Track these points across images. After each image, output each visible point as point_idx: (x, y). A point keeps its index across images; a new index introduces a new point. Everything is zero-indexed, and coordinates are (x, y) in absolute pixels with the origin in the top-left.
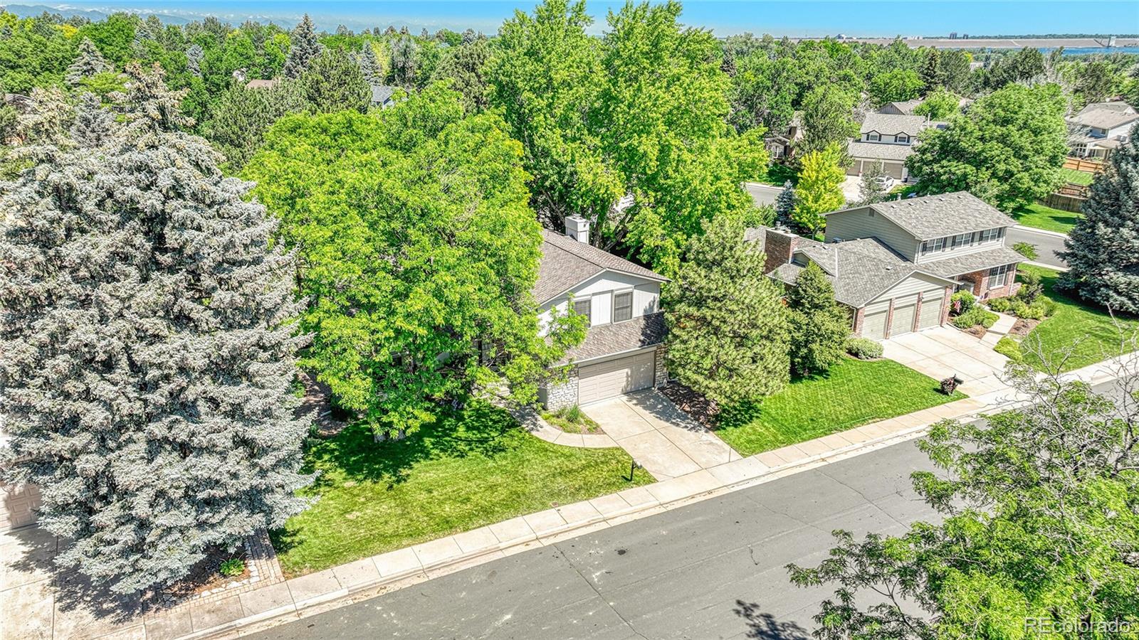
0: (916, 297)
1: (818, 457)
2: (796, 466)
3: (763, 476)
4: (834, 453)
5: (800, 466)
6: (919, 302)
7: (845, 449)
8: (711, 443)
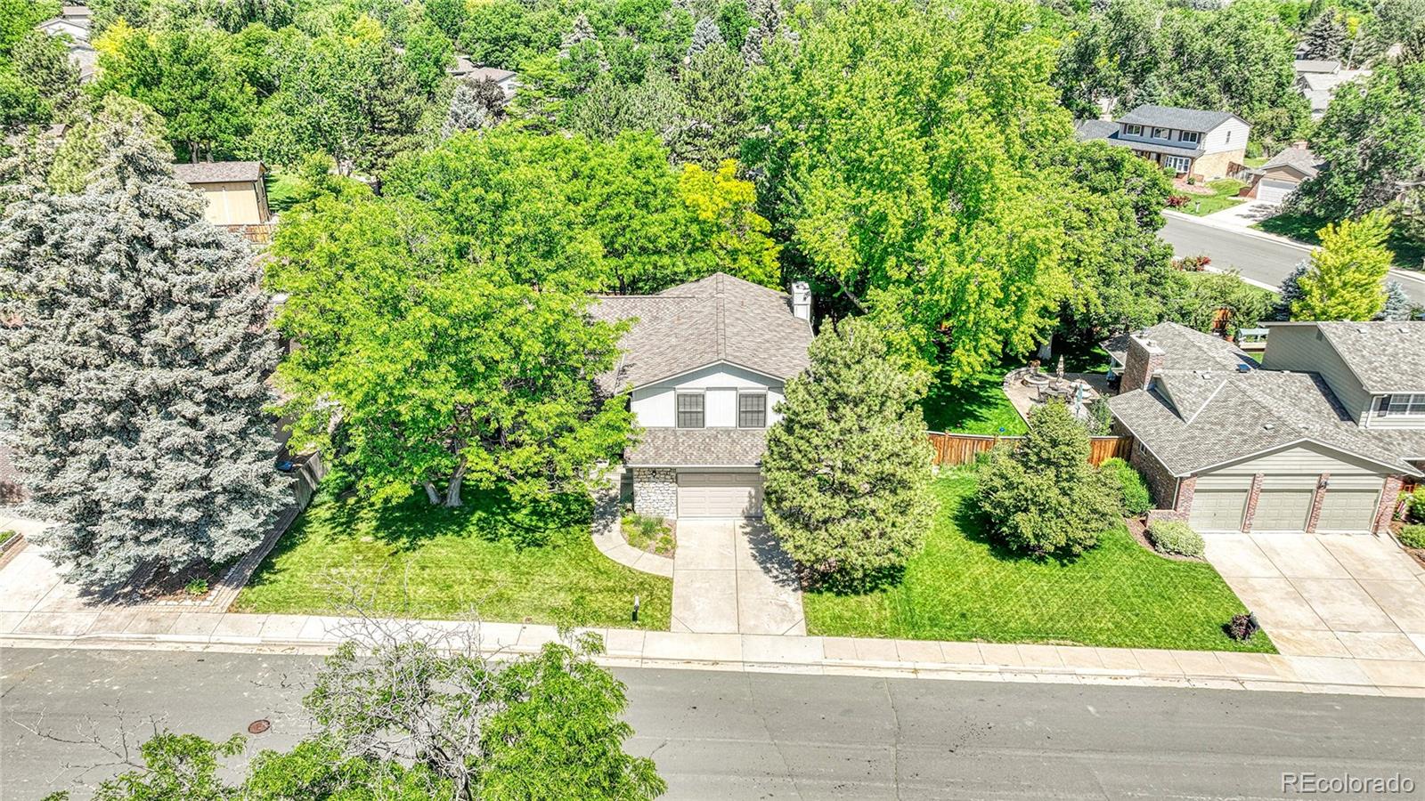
0: (1314, 482)
1: (910, 665)
2: (864, 667)
3: (807, 665)
4: (943, 666)
5: (871, 668)
6: (1319, 487)
7: (962, 667)
8: (785, 606)
